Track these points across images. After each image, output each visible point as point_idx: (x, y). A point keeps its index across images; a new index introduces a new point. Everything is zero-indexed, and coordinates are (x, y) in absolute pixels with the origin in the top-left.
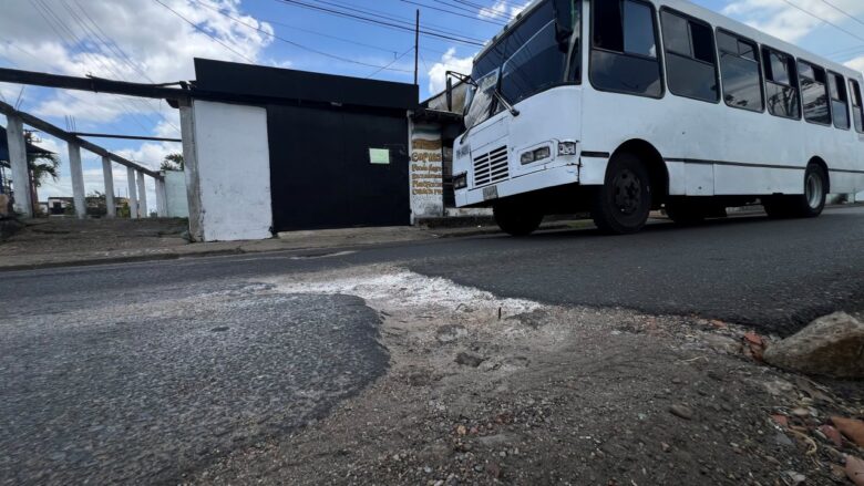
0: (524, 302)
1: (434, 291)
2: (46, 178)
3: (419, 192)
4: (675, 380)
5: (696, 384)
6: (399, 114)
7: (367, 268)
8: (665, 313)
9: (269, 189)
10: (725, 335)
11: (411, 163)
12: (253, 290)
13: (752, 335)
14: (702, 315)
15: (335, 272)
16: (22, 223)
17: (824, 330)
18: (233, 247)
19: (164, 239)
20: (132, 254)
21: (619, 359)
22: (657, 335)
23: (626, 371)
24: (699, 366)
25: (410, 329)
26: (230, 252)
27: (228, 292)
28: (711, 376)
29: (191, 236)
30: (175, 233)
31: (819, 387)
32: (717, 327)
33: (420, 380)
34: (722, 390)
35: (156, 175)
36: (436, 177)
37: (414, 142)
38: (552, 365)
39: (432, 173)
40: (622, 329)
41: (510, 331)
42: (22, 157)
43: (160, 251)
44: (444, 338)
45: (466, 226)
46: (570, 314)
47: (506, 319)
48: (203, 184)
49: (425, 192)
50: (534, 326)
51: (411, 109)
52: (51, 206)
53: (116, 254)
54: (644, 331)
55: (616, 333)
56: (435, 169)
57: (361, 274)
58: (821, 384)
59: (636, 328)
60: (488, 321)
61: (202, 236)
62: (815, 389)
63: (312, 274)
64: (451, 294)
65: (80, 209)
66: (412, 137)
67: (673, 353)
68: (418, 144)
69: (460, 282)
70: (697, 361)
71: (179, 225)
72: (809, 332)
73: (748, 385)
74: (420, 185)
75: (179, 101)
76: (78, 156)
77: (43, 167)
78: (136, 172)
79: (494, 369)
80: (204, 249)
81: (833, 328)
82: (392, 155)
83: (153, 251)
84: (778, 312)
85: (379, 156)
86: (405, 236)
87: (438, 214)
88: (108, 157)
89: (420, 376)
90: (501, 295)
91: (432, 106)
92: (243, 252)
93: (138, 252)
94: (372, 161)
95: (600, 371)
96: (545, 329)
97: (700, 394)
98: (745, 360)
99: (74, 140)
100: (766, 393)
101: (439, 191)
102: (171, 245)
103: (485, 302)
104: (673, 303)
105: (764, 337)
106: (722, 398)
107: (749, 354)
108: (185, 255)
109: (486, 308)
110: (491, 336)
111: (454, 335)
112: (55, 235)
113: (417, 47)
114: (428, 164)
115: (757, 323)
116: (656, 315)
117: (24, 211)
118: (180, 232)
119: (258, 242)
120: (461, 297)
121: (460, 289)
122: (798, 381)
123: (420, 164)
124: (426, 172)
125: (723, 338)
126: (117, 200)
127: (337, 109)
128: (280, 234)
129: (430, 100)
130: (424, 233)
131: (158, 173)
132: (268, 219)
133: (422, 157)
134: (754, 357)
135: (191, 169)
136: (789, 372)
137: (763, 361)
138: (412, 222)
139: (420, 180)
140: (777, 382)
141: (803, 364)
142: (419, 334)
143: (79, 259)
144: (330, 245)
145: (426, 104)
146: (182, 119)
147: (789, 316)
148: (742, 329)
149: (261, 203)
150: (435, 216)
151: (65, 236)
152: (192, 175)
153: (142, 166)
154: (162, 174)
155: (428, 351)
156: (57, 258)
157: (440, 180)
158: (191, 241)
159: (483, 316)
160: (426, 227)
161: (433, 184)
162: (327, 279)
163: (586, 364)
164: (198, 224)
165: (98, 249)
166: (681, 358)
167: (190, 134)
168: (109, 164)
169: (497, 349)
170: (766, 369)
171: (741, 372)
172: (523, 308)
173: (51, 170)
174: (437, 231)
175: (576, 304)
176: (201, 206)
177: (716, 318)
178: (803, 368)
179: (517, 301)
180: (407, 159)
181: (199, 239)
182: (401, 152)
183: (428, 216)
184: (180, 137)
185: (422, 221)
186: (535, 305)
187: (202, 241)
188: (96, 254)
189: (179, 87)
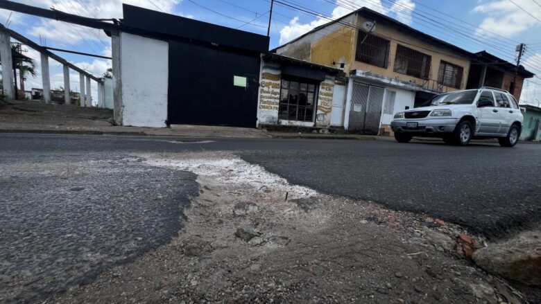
0: (306, 189)
1: (251, 174)
2: (28, 75)
3: (264, 107)
4: (397, 274)
5: (414, 280)
6: (255, 55)
7: (213, 154)
8: (402, 210)
9: (166, 96)
10: (444, 233)
11: (260, 88)
12: (128, 161)
13: (465, 235)
14: (430, 214)
15: (191, 154)
16: (5, 102)
17: (526, 246)
18: (139, 131)
19: (97, 122)
20: (73, 129)
21: (359, 247)
22: (393, 227)
23: (360, 259)
24: (419, 261)
25: (219, 202)
26: (136, 134)
27: (109, 161)
28: (429, 272)
29: (114, 121)
30: (105, 118)
31: (516, 293)
32: (439, 225)
33: (193, 251)
34: (434, 289)
35: (99, 80)
36: (275, 98)
37: (263, 74)
38: (306, 246)
39: (273, 96)
40: (369, 219)
41: (289, 211)
42: (9, 59)
43: (92, 129)
44: (238, 212)
45: (291, 132)
46: (335, 202)
47: (289, 201)
48: (124, 89)
49: (267, 108)
50: (306, 209)
51: (263, 53)
52: (34, 94)
53: (63, 128)
54: (385, 222)
55: (364, 222)
56: (275, 93)
57: (208, 157)
58: (517, 289)
59: (380, 219)
60: (278, 201)
61: (121, 122)
62: (512, 295)
63: (176, 154)
64: (261, 177)
65: (47, 97)
66: (262, 71)
67: (402, 246)
68: (266, 76)
69: (270, 170)
70: (419, 255)
71: (108, 113)
72: (513, 245)
73: (456, 283)
74: (265, 102)
75: (112, 32)
76: (47, 62)
77: (26, 68)
78: (85, 77)
79: (260, 244)
80: (120, 130)
81: (534, 246)
82: (248, 81)
83: (87, 129)
84: (486, 217)
85: (240, 81)
86: (251, 134)
87: (274, 123)
88: (67, 65)
89: (194, 248)
90: (293, 182)
91: (279, 52)
92: (146, 135)
93: (77, 128)
94: (235, 84)
95: (340, 257)
96: (313, 213)
97: (416, 290)
98: (457, 258)
99: (45, 52)
100: (471, 294)
101: (276, 108)
102: (100, 125)
103: (281, 186)
104: (410, 202)
105: (474, 237)
106: (434, 296)
107: (460, 252)
108: (107, 133)
109: (280, 191)
110: (273, 213)
111: (246, 210)
112: (26, 112)
113: (271, 11)
114: (271, 89)
115: (470, 225)
116: (396, 210)
117: (9, 94)
118: (108, 118)
119: (156, 129)
120: (267, 180)
121: (268, 175)
122: (498, 285)
123: (266, 89)
124: (269, 95)
125: (442, 235)
126: (72, 94)
127: (214, 48)
128: (172, 126)
129: (278, 48)
130: (264, 134)
131: (100, 79)
132: (165, 116)
133: (268, 85)
134: (465, 255)
135: (117, 78)
136: (491, 274)
137: (472, 262)
138: (257, 126)
139: (265, 100)
140: (481, 285)
141: (503, 270)
142: (222, 207)
143: (38, 129)
144: (202, 135)
145: (274, 51)
146: (112, 44)
147: (494, 222)
148: (458, 229)
149: (161, 104)
150: (272, 124)
151: (32, 113)
152: (117, 82)
153: (90, 73)
154: (102, 80)
155: (221, 222)
156: (24, 127)
157: (278, 101)
158: (114, 124)
159: (275, 196)
160: (266, 130)
161: (273, 103)
162: (184, 158)
163: (333, 248)
164: (119, 114)
165: (52, 124)
166: (407, 251)
167: (118, 55)
168: (68, 70)
169: (271, 226)
170: (473, 269)
171: (452, 271)
172: (304, 193)
173: (31, 70)
174: (273, 133)
175: (341, 195)
176: (122, 102)
177: (440, 218)
178: (504, 273)
179: (302, 188)
180: (258, 85)
181: (119, 124)
182: (254, 80)
183: (268, 123)
184: (111, 57)
185: (263, 126)
186: (313, 193)
187: (121, 125)
188: (50, 127)
189: (112, 22)
